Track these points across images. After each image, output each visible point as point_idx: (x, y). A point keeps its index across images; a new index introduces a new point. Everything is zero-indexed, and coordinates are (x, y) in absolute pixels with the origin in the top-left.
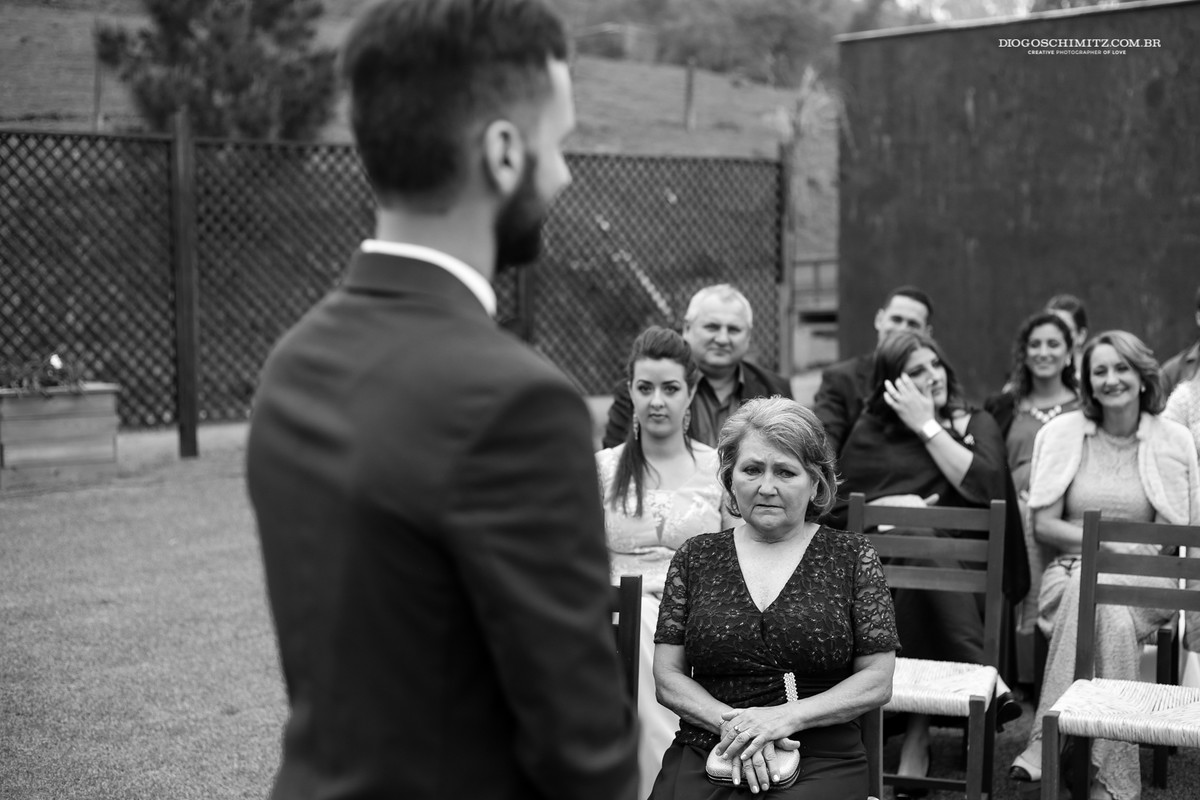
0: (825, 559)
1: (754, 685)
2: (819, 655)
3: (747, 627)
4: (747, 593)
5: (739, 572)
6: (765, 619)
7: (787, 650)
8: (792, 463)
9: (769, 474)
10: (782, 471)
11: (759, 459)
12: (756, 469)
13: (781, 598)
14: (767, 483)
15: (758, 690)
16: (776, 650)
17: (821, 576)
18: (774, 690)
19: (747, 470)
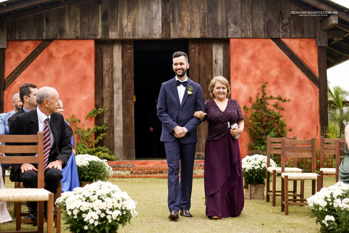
0: (231, 104)
1: (222, 124)
2: (233, 119)
3: (221, 114)
4: (219, 109)
5: (217, 106)
6: (223, 113)
7: (228, 118)
8: (225, 87)
9: (221, 89)
10: (223, 88)
11: (220, 86)
12: (218, 88)
13: (226, 109)
14: (221, 90)
15: (223, 125)
16: (226, 118)
17: (231, 106)
18: (226, 125)
19: (217, 88)
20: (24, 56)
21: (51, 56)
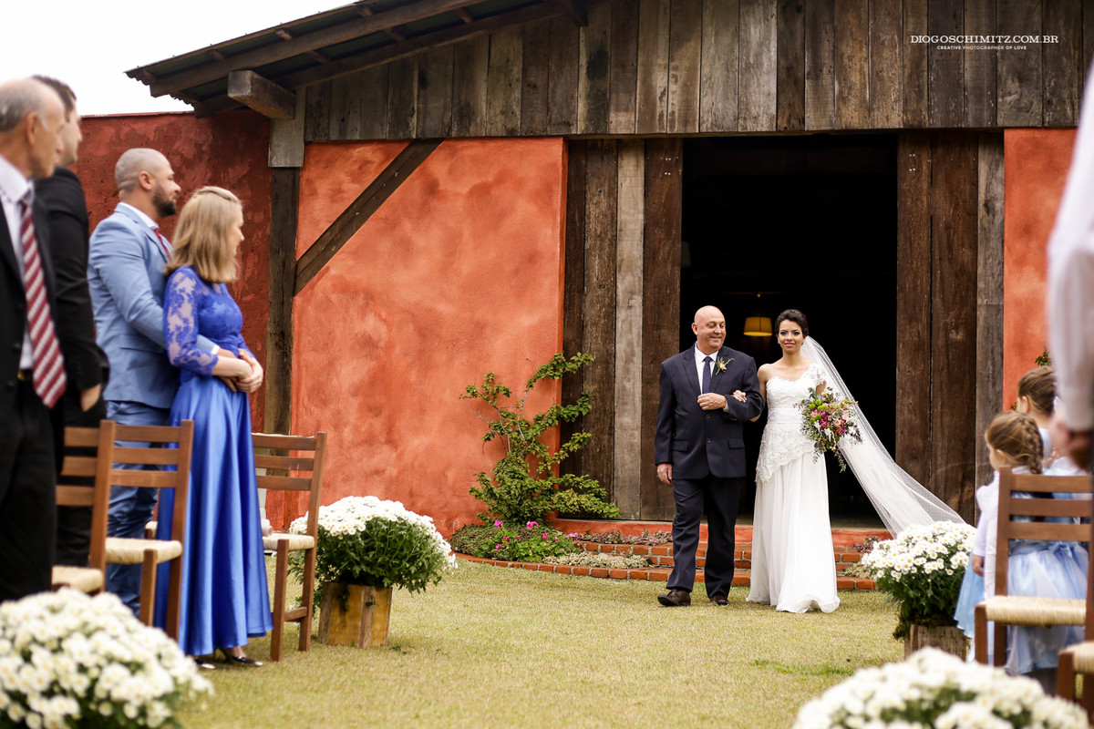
20: (353, 191)
21: (432, 189)
